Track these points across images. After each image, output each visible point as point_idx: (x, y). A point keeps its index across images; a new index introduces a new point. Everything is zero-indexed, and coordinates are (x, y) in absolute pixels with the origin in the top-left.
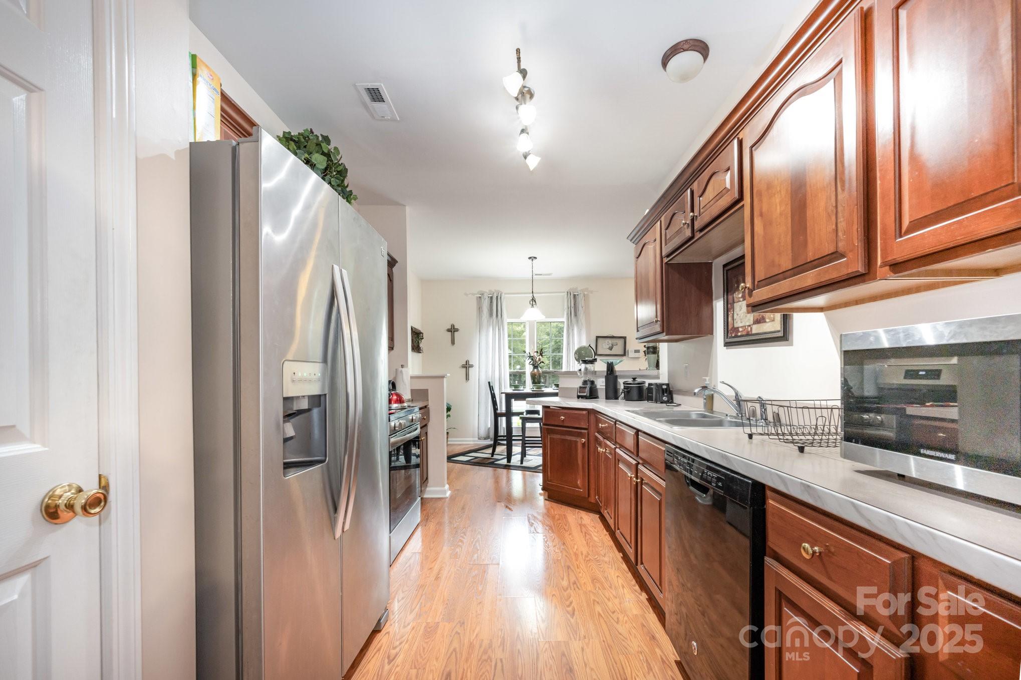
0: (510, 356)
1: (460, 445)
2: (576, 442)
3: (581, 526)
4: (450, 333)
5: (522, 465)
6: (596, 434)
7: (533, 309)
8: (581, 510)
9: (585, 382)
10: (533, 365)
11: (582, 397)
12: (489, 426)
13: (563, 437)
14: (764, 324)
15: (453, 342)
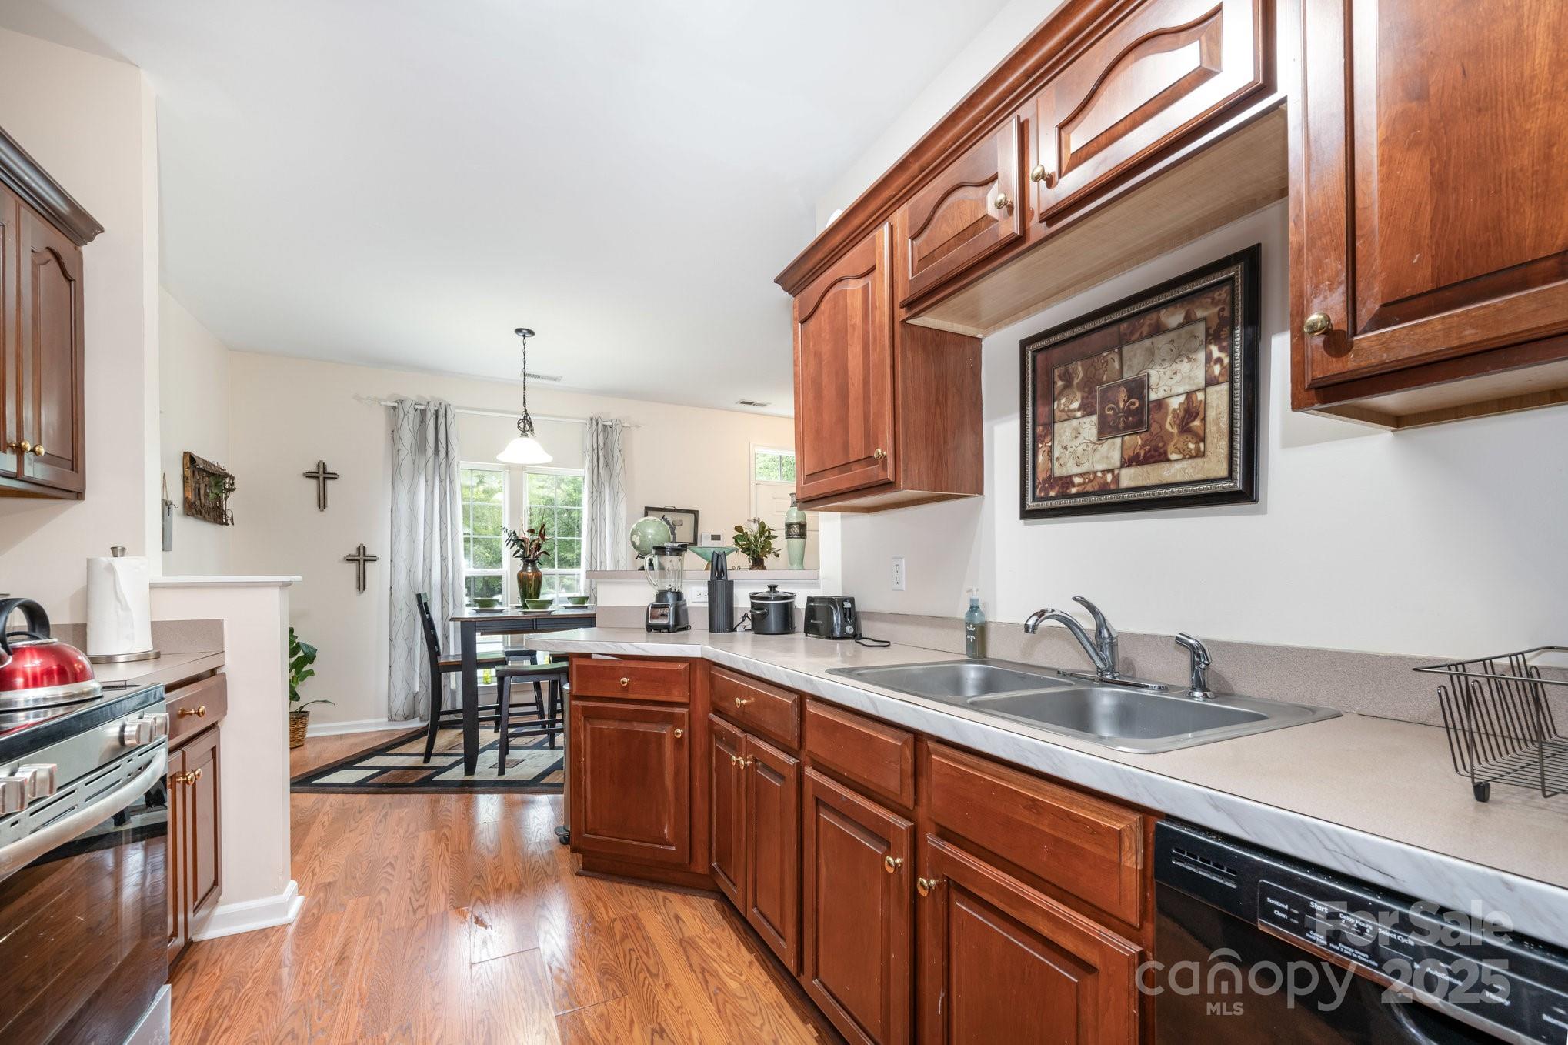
0: (467, 540)
1: (341, 737)
2: (661, 736)
3: (686, 945)
4: (313, 483)
5: (503, 778)
6: (712, 715)
7: (525, 439)
8: (670, 891)
9: (661, 595)
10: (523, 557)
11: (659, 628)
12: (417, 689)
13: (626, 727)
14: (1166, 465)
15: (322, 503)
